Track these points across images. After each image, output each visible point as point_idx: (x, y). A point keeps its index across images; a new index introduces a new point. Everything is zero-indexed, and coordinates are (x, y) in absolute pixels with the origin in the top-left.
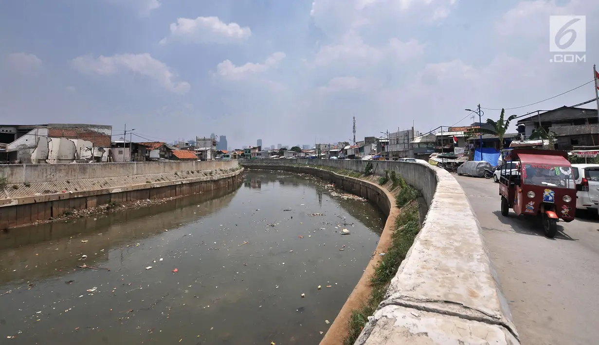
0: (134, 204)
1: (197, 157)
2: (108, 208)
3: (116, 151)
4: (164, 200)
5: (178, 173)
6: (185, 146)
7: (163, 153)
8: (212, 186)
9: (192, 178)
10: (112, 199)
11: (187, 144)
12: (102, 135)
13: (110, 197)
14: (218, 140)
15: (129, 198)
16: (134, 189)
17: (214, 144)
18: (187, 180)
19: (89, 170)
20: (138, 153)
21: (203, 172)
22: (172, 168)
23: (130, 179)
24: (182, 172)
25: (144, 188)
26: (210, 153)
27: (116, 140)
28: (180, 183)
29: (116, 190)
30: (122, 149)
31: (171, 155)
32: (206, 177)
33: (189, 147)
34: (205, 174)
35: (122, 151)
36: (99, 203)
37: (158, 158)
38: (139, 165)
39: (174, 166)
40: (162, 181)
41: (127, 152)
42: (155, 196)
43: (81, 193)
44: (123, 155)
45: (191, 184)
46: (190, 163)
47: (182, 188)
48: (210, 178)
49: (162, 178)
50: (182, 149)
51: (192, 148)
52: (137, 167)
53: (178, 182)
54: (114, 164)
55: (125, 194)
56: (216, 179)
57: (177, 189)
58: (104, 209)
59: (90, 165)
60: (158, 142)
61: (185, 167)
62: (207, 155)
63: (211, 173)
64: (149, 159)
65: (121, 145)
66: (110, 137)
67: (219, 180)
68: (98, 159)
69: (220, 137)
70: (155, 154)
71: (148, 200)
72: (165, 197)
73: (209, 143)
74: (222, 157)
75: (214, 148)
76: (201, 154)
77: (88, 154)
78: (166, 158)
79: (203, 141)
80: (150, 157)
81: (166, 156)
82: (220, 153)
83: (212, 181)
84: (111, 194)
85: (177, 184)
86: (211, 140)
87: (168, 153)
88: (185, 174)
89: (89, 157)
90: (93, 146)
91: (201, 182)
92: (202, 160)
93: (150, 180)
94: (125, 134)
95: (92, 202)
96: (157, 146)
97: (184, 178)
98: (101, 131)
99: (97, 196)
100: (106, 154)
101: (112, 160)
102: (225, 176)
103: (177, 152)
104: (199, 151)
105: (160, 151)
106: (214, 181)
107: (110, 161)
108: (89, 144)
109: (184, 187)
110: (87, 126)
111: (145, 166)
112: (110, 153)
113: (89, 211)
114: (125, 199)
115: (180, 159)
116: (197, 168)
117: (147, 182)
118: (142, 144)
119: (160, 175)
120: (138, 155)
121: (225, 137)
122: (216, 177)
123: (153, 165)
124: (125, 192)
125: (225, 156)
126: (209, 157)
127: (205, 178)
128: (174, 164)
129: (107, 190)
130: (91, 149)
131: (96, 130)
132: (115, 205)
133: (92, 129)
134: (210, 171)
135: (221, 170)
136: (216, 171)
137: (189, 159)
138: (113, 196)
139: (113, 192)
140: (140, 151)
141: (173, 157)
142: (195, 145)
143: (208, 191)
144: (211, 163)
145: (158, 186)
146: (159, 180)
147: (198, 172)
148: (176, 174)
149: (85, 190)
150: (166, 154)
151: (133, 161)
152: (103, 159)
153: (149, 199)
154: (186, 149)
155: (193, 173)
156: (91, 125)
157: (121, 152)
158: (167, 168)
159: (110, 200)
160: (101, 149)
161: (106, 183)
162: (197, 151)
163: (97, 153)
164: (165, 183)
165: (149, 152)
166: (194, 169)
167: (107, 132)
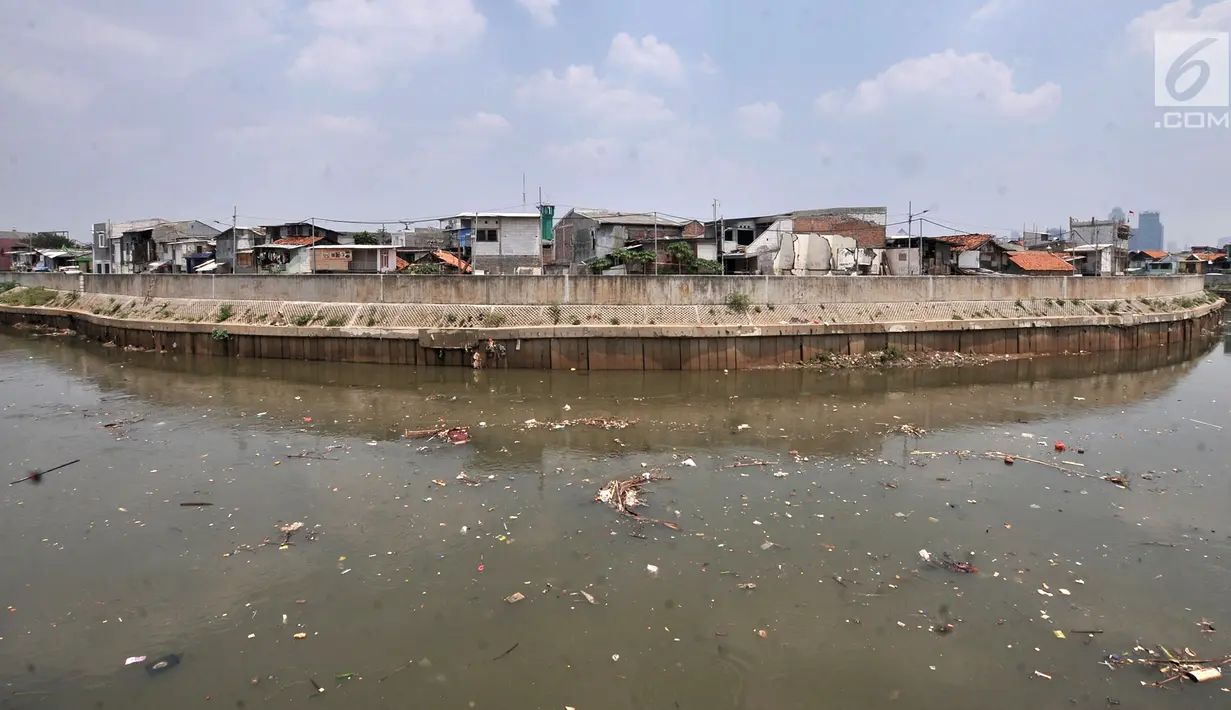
0: (929, 359)
1: (1071, 267)
2: (883, 359)
3: (895, 253)
4: (991, 358)
5: (1025, 303)
6: (1039, 242)
7: (985, 258)
8: (1117, 340)
9: (1063, 316)
10: (889, 344)
11: (1045, 237)
12: (870, 226)
13: (887, 339)
14: (1133, 223)
15: (919, 345)
16: (930, 328)
17: (1123, 233)
18: (1047, 320)
19: (852, 289)
20: (934, 257)
21: (1088, 303)
22: (1008, 292)
23: (919, 309)
24: (1033, 300)
25: (947, 329)
26: (1109, 257)
27: (893, 234)
28: (1028, 325)
29: (897, 326)
30: (906, 251)
31: (1005, 262)
32: (1098, 315)
33: (1051, 243)
34: (1096, 310)
35: (905, 255)
36: (868, 349)
37: (977, 269)
38: (938, 282)
39: (1014, 286)
40: (987, 318)
41: (914, 255)
42: (972, 348)
43: (841, 327)
44: (906, 262)
45: (1056, 330)
46: (1054, 282)
47: (1032, 338)
48: (1111, 319)
49: (986, 312)
50: (1031, 248)
51: (1059, 247)
52: (934, 283)
53: (1024, 321)
54: (891, 279)
55: (912, 335)
56: (1130, 322)
57: (1021, 337)
58: (877, 361)
59: (853, 279)
60: (977, 235)
61: (1040, 289)
62: (1099, 262)
63: (1112, 308)
64: (956, 271)
65: (903, 243)
66: (883, 228)
67: (1137, 327)
68: (865, 269)
69: (1140, 215)
70: (969, 260)
71: (957, 354)
72: (993, 353)
73: (1108, 232)
74: (1146, 269)
75: (1124, 245)
76: (1084, 260)
77: (849, 261)
78: (995, 269)
79: (1090, 229)
80: (961, 265)
81: (994, 264)
82: (1141, 256)
83: (1116, 327)
84: (887, 334)
85: (1022, 326)
86: (1114, 224)
87: (998, 258)
88: (1042, 307)
89: (851, 266)
90: (857, 247)
91: (1083, 328)
92: (1086, 274)
93: (963, 315)
94: (910, 221)
95: (857, 345)
96: (975, 242)
97: (1037, 315)
98: (868, 218)
99: (865, 334)
100: (877, 261)
101: (887, 271)
102: (1157, 316)
103: (1022, 256)
104: (1078, 253)
105: (981, 254)
106: (1123, 329)
107: (885, 273)
108: (850, 242)
109: (1039, 337)
110: (847, 210)
111: (949, 283)
112: (885, 259)
113: (853, 359)
114: (912, 347)
115: (1028, 272)
116: (1072, 293)
117: (955, 317)
118: (944, 239)
119: (981, 305)
120: (936, 263)
121: (1157, 215)
122: (1127, 319)
123: (966, 283)
124: (912, 332)
125: (1155, 266)
126: (1106, 265)
127: (1095, 319)
128: (1014, 282)
129: (882, 326)
130: (853, 252)
131: (860, 217)
132: (894, 355)
133: (855, 216)
134: (1111, 301)
135: (1144, 302)
136: (1128, 302)
137: (1049, 272)
138: (891, 338)
139: (891, 330)
140: (938, 254)
141: (1011, 267)
142: (1066, 237)
143: (1104, 351)
144: (1113, 282)
145: (977, 327)
146: (979, 315)
147: (1076, 303)
148: (1018, 304)
149: (847, 322)
150: (993, 259)
151: (926, 273)
152: (872, 269)
153: (959, 351)
154: (1042, 248)
155: (1061, 303)
156: (852, 209)
157: (902, 257)
158: (998, 291)
159: (887, 344)
160: (869, 252)
161: (880, 313)
162: (1071, 253)
163: (863, 260)
164: (993, 321)
165: (958, 255)
166: (1065, 297)
167: (877, 219)
